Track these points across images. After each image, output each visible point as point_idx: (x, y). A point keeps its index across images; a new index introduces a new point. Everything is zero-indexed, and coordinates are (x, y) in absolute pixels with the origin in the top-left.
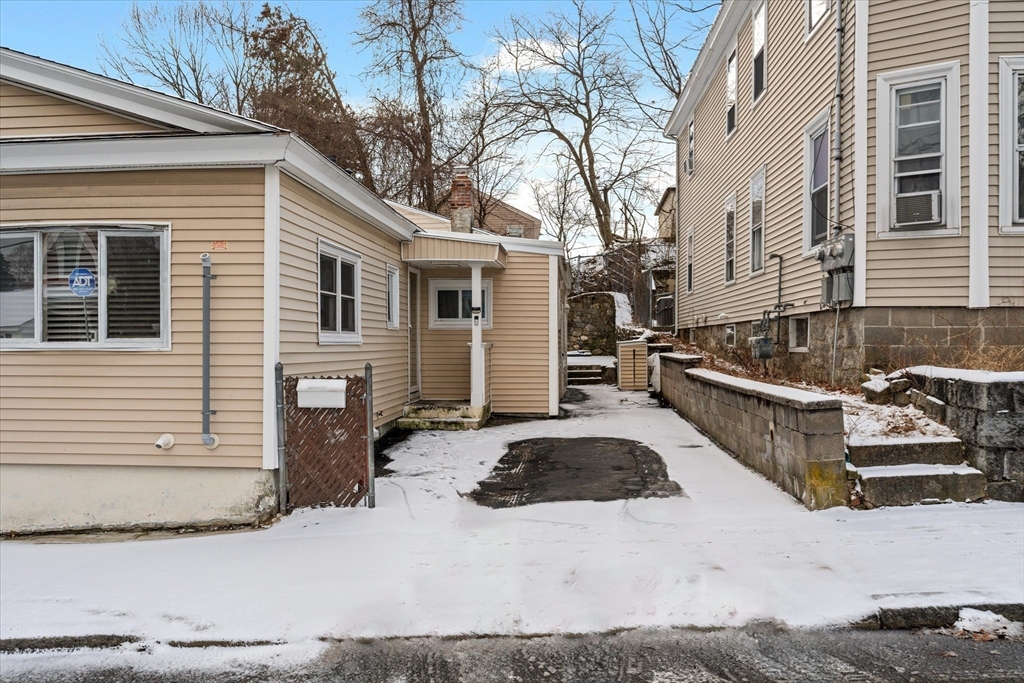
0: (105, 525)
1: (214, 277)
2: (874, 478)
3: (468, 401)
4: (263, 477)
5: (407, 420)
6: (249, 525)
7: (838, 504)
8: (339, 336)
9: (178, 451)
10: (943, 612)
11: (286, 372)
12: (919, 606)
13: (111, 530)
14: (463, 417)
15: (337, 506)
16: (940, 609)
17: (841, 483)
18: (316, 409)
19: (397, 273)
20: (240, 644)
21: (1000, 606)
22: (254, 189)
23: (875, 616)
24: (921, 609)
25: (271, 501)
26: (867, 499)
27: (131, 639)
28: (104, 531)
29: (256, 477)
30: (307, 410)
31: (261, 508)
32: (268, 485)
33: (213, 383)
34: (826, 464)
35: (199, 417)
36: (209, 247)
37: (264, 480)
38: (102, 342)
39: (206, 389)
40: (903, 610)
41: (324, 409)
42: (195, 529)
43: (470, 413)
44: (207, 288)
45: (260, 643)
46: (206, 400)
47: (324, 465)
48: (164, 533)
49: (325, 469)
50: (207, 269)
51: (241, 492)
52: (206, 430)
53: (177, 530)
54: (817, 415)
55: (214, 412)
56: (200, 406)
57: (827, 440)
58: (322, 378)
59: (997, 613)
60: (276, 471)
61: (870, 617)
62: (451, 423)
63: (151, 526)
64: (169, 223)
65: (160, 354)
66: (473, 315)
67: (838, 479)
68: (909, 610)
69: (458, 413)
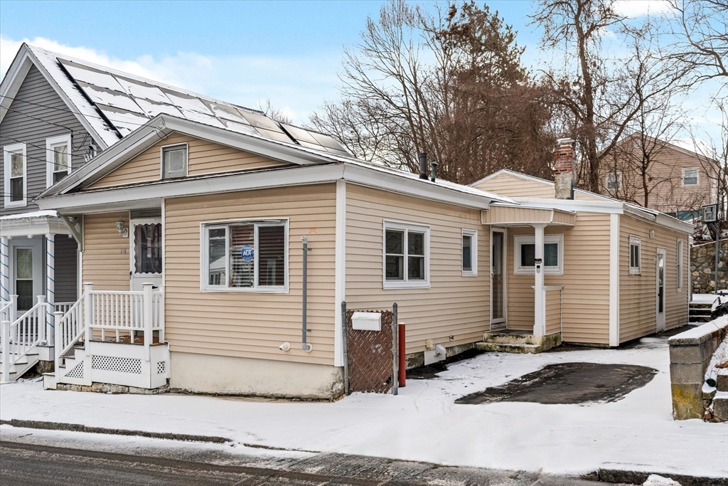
0: (258, 393)
1: (310, 249)
2: (722, 399)
3: (531, 332)
4: (336, 370)
5: (485, 344)
6: (328, 399)
7: (695, 417)
8: (406, 283)
9: (293, 352)
10: (638, 475)
11: (348, 307)
12: (623, 470)
13: (261, 396)
14: (528, 344)
15: (377, 392)
16: (637, 473)
17: (698, 401)
18: (365, 331)
19: (476, 234)
20: (272, 448)
21: (677, 476)
22: (330, 195)
23: (595, 473)
24: (624, 472)
25: (339, 386)
26: (715, 414)
27: (229, 440)
28: (257, 396)
29: (331, 371)
30: (359, 331)
31: (334, 390)
32: (338, 376)
33: (308, 313)
34: (685, 386)
35: (301, 333)
36: (307, 232)
37: (336, 373)
38: (256, 288)
39: (305, 316)
40: (613, 471)
41: (369, 331)
42: (300, 399)
43: (532, 340)
44: (305, 256)
45: (281, 449)
46: (305, 323)
47: (369, 366)
48: (285, 400)
49: (370, 368)
50: (305, 245)
51: (324, 379)
52: (304, 341)
53: (291, 399)
54: (678, 349)
55: (310, 330)
56: (301, 326)
57: (686, 368)
58: (368, 311)
59: (674, 480)
60: (343, 368)
61: (592, 473)
62: (515, 348)
63: (279, 396)
64: (287, 218)
65: (284, 295)
66: (536, 265)
67: (695, 397)
68: (616, 471)
69: (524, 340)
